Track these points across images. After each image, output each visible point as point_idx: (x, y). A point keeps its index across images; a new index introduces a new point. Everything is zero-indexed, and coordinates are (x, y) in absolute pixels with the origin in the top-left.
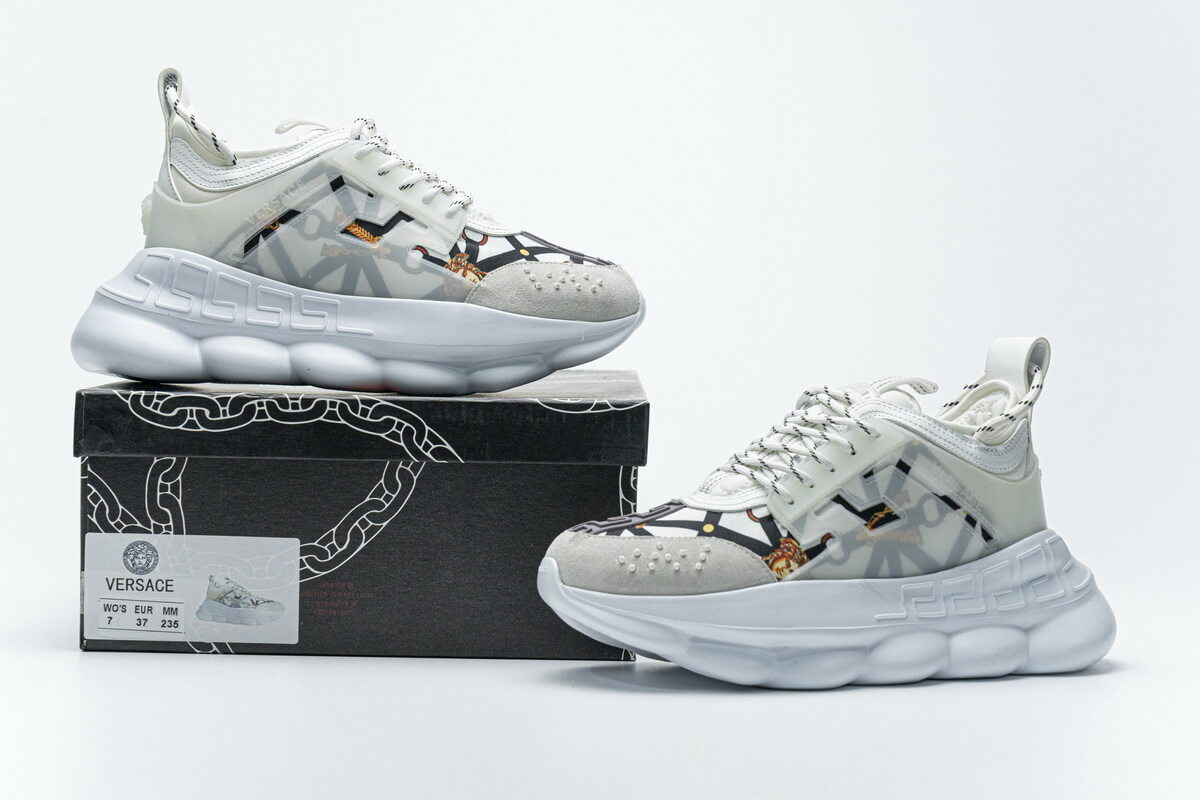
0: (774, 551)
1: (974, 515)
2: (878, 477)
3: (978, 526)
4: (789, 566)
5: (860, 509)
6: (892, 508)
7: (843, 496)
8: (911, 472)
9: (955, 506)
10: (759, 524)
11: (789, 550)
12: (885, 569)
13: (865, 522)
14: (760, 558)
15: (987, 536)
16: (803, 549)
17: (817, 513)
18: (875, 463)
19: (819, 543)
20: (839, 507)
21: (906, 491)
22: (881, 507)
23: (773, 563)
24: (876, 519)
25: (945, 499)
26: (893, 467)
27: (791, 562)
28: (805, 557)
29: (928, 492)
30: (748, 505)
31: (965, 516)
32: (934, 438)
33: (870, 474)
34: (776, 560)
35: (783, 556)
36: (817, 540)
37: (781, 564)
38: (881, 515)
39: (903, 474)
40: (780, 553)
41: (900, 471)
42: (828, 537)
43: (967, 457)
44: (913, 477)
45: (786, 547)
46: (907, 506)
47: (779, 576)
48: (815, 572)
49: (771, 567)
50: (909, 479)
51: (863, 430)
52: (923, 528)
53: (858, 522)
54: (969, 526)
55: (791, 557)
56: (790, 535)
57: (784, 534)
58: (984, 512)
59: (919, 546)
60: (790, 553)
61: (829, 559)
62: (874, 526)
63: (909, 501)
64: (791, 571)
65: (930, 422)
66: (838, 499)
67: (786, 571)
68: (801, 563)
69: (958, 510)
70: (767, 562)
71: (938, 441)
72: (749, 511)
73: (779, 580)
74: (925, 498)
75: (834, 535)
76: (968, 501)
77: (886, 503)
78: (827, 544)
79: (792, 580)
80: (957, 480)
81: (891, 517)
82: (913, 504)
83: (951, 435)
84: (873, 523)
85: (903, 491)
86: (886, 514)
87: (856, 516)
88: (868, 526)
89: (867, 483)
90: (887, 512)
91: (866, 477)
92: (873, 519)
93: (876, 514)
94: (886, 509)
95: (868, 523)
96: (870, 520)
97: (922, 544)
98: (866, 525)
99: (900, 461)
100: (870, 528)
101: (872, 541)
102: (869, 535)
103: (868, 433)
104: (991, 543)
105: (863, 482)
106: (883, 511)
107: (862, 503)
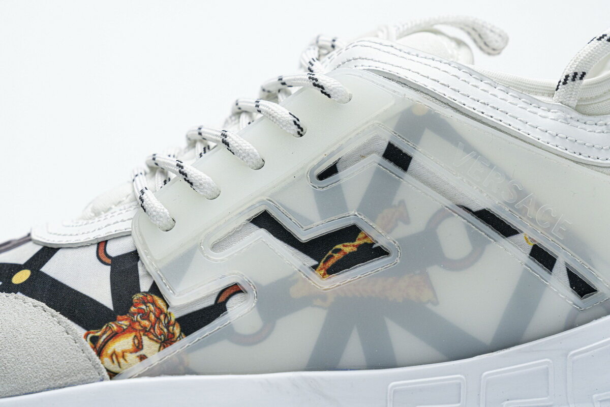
0: (114, 319)
1: (549, 246)
2: (343, 175)
3: (560, 268)
4: (139, 347)
5: (304, 237)
6: (373, 235)
7: (274, 213)
8: (412, 165)
9: (506, 230)
10: (108, 269)
11: (145, 316)
12: (354, 349)
13: (316, 263)
14: (81, 332)
15: (581, 287)
16: (174, 316)
17: (216, 246)
18: (339, 149)
19: (211, 302)
20: (262, 234)
21: (402, 203)
22: (351, 232)
23: (106, 342)
24: (337, 256)
25: (485, 216)
26: (376, 159)
27: (145, 339)
28: (177, 330)
29: (448, 203)
30: (102, 234)
31: (530, 247)
32: (459, 100)
33: (332, 171)
34: (115, 335)
35: (131, 329)
36: (208, 297)
37: (124, 343)
38: (348, 248)
39: (398, 170)
40: (125, 323)
41: (391, 166)
42: (235, 289)
43: (534, 135)
44: (417, 177)
45: (140, 311)
46: (402, 231)
47: (114, 368)
48: (194, 359)
49: (99, 353)
50: (408, 180)
51: (317, 91)
52: (436, 273)
53: (300, 261)
54: (538, 268)
55: (146, 331)
56: (155, 289)
57: (145, 286)
58: (572, 240)
59: (430, 306)
60: (146, 323)
61: (229, 333)
62: (332, 271)
63: (407, 220)
64: (142, 358)
65: (459, 73)
66: (265, 220)
67: (132, 358)
68: (166, 341)
69: (514, 238)
70: (94, 340)
71: (469, 105)
72: (102, 245)
73: (113, 375)
74: (440, 216)
75: (245, 286)
76: (533, 220)
77: (360, 225)
78: (229, 304)
79: (139, 376)
80: (508, 178)
81: (371, 252)
82: (418, 224)
83: (501, 95)
84: (330, 264)
85: (396, 202)
86: (359, 247)
87: (297, 251)
88: (319, 270)
89: (323, 188)
90: (361, 242)
91: (322, 176)
92: (331, 257)
93: (338, 247)
94: (360, 236)
95: (319, 263)
96: (324, 257)
97: (436, 303)
98: (315, 267)
99: (391, 146)
100: (322, 272)
101: (324, 298)
102: (321, 287)
103: (329, 96)
104: (591, 299)
105: (316, 186)
106: (354, 240)
107: (309, 227)
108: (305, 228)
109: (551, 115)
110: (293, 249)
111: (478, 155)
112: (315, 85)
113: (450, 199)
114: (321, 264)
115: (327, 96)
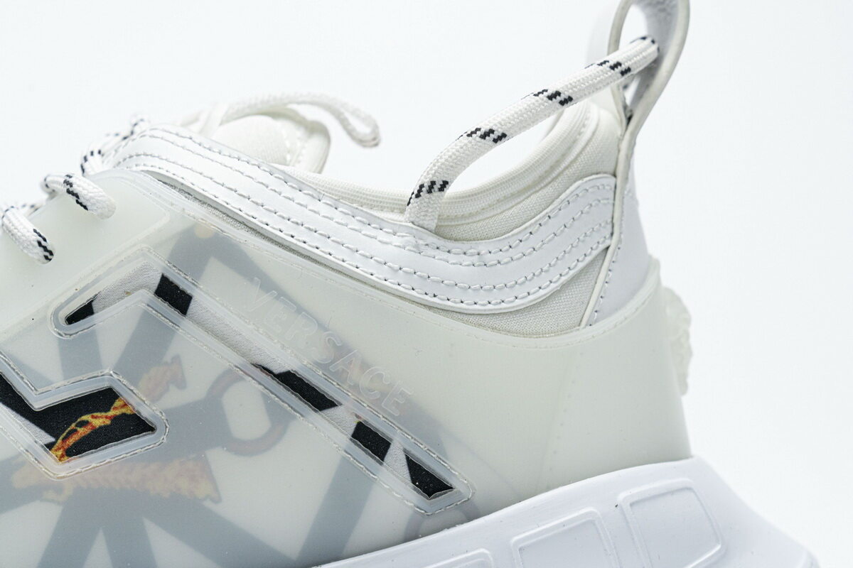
1: (378, 424)
2: (98, 319)
3: (395, 456)
5: (38, 404)
6: (133, 401)
7: (2, 369)
8: (193, 306)
9: (319, 401)
13: (53, 440)
15: (427, 482)
21: (177, 359)
22: (105, 398)
24: (82, 431)
25: (290, 381)
29: (239, 361)
31: (352, 428)
33: (86, 311)
38: (99, 420)
39: (174, 313)
41: (164, 306)
44: (200, 323)
46: (174, 398)
50: (186, 328)
51: (72, 199)
52: (219, 459)
53: (28, 436)
54: (363, 457)
58: (414, 416)
59: (208, 504)
62: (74, 451)
63: (181, 384)
65: (270, 180)
69: (330, 412)
71: (274, 225)
74: (226, 379)
76: (356, 387)
77: (117, 389)
81: (135, 425)
82: (196, 390)
83: (325, 210)
84: (71, 441)
85: (168, 358)
86: (115, 419)
87: (27, 422)
88: (56, 450)
89: (71, 335)
90: (118, 412)
91: (73, 319)
92: (74, 431)
93: (85, 418)
94: (117, 403)
95: (57, 440)
96: (64, 432)
97: (217, 500)
98: (50, 446)
99: (164, 279)
100: (60, 453)
101: (58, 489)
102: (54, 474)
103: (85, 207)
104: (442, 499)
105: (61, 333)
106: (108, 410)
107: (45, 389)
108: (40, 390)
109: (396, 240)
110: (23, 419)
111: (281, 295)
112: (69, 192)
113: (243, 355)
114: (59, 441)
115: (82, 208)
